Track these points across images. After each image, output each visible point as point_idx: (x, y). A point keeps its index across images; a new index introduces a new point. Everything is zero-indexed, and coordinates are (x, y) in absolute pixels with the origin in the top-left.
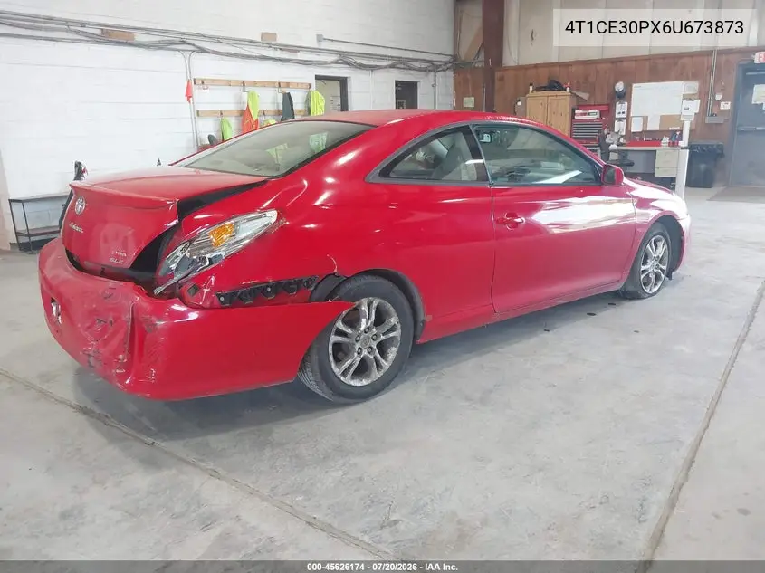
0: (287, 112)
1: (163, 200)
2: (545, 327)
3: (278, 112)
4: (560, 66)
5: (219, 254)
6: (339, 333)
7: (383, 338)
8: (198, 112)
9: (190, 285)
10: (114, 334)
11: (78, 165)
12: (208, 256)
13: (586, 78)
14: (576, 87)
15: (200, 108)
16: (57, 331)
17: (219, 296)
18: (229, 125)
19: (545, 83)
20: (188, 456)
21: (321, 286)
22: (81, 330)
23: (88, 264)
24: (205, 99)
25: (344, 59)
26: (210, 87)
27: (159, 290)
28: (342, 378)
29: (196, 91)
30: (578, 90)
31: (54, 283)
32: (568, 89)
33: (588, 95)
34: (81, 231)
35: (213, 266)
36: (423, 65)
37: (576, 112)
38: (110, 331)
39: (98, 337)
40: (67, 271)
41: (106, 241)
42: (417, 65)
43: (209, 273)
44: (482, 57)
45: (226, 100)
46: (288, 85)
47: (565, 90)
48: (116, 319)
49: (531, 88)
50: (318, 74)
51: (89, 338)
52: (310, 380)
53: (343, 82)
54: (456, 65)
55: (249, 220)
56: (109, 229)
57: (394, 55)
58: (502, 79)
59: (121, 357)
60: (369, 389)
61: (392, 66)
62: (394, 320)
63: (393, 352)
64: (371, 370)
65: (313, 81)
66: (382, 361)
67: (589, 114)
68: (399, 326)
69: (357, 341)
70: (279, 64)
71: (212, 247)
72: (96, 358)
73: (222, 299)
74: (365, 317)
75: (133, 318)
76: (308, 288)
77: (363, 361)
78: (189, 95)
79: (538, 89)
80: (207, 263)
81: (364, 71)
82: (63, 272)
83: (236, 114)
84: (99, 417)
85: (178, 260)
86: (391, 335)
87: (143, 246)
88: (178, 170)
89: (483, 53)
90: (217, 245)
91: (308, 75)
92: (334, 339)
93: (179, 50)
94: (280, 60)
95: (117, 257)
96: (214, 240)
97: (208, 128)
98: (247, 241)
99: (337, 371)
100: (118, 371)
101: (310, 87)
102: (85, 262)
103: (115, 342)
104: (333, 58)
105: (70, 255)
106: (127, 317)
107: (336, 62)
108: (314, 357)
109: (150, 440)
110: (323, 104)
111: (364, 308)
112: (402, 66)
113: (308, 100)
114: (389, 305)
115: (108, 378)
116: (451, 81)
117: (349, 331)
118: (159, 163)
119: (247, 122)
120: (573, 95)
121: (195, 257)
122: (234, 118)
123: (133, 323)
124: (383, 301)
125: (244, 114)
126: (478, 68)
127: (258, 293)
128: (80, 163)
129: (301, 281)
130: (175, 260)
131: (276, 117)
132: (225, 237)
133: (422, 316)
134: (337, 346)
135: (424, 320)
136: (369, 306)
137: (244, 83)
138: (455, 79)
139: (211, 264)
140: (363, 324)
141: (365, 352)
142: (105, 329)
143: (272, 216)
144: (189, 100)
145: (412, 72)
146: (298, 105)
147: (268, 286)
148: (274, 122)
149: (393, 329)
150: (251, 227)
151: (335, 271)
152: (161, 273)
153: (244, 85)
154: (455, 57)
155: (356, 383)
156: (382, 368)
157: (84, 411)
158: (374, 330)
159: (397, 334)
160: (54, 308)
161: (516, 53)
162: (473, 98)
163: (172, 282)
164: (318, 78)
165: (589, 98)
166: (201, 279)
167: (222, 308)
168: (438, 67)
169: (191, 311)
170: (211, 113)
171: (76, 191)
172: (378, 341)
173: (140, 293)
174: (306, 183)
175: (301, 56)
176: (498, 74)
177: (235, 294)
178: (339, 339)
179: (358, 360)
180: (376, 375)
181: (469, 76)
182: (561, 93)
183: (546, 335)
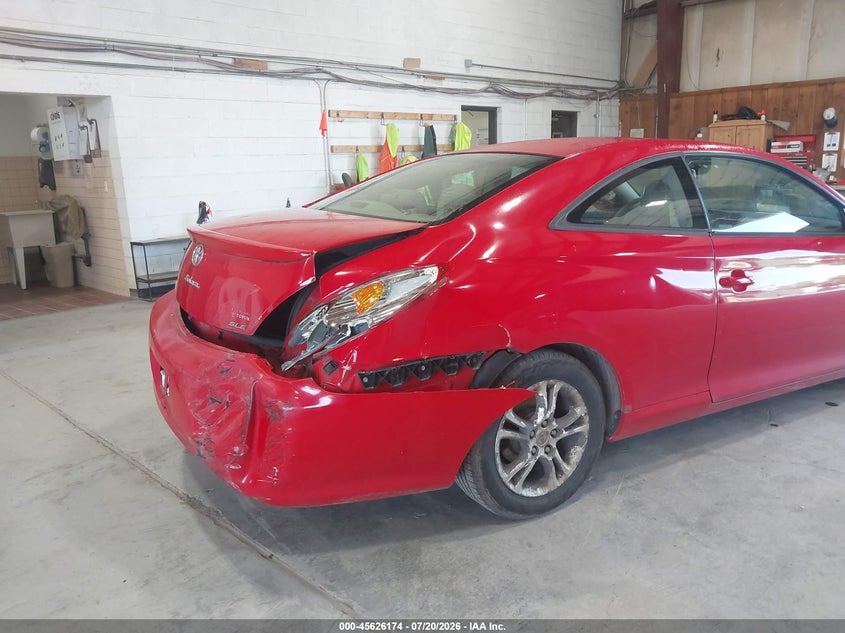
0: (428, 148)
1: (296, 250)
2: (770, 420)
3: (419, 148)
4: (752, 90)
5: (364, 321)
6: (509, 426)
7: (565, 434)
8: (332, 147)
9: (326, 361)
10: (230, 418)
11: (202, 205)
12: (350, 324)
13: (786, 103)
14: (774, 114)
15: (334, 143)
16: (165, 407)
17: (362, 376)
18: (366, 163)
19: (732, 110)
20: (314, 579)
21: (487, 365)
22: (192, 411)
23: (205, 327)
24: (339, 132)
25: (495, 87)
26: (346, 119)
27: (288, 365)
28: (511, 486)
29: (331, 124)
30: (776, 119)
31: (164, 347)
32: (763, 117)
33: (788, 124)
34: (197, 285)
35: (355, 337)
36: (585, 93)
37: (773, 144)
38: (226, 414)
39: (212, 420)
40: (180, 335)
41: (226, 299)
42: (577, 92)
43: (351, 346)
44: (655, 82)
45: (363, 134)
46: (431, 117)
47: (759, 118)
48: (234, 399)
49: (715, 116)
50: (465, 104)
51: (201, 421)
52: (468, 485)
53: (492, 113)
54: (623, 92)
55: (403, 279)
56: (230, 285)
57: (550, 82)
58: (678, 107)
59: (237, 449)
60: (545, 501)
61: (549, 94)
62: (580, 411)
63: (577, 453)
64: (548, 477)
65: (459, 113)
66: (564, 465)
67: (789, 147)
68: (587, 419)
69: (531, 438)
70: (423, 93)
71: (354, 313)
72: (206, 449)
73: (366, 380)
74: (543, 406)
75: (254, 402)
76: (472, 366)
77: (539, 465)
78: (323, 129)
79: (724, 118)
80: (349, 333)
81: (518, 101)
82: (177, 334)
83: (373, 150)
84: (208, 514)
85: (313, 328)
86: (576, 430)
87: (270, 309)
88: (314, 213)
89: (656, 77)
90: (362, 309)
91: (453, 106)
92: (502, 433)
93: (314, 79)
94: (424, 89)
95: (238, 321)
96: (359, 304)
97: (342, 166)
98: (398, 307)
99: (506, 476)
100: (232, 467)
101: (455, 119)
102: (202, 324)
103: (231, 428)
104: (483, 85)
105: (184, 315)
106: (247, 399)
107: (486, 91)
108: (477, 458)
109: (268, 552)
110: (469, 138)
111: (543, 394)
112: (560, 94)
113: (453, 133)
114: (574, 391)
115: (220, 473)
116: (616, 111)
117: (522, 424)
118: (288, 205)
119: (385, 160)
120: (769, 124)
121: (333, 325)
122: (370, 155)
123: (254, 407)
124: (567, 386)
125: (382, 150)
126: (648, 95)
127: (409, 373)
128: (204, 204)
129: (464, 358)
130: (308, 327)
131: (416, 154)
132: (372, 300)
133: (616, 406)
134: (505, 443)
135: (619, 411)
136: (548, 391)
137: (382, 115)
138: (620, 107)
139: (352, 334)
140: (541, 415)
141: (541, 453)
142: (219, 411)
143: (432, 273)
144: (323, 133)
145: (572, 101)
146: (441, 139)
147: (422, 364)
148: (413, 159)
149: (579, 422)
150: (405, 287)
151: (509, 345)
152: (291, 342)
153: (383, 117)
154: (622, 83)
155: (528, 493)
156: (562, 473)
157: (192, 503)
158: (554, 423)
159: (583, 428)
160: (163, 377)
161: (698, 75)
162: (643, 130)
163: (304, 355)
164: (464, 108)
165: (790, 128)
166: (341, 353)
167: (365, 392)
168: (602, 94)
169: (326, 395)
170: (346, 149)
171: (196, 238)
172: (558, 438)
173: (264, 368)
174: (473, 228)
175: (447, 84)
176: (673, 102)
177: (382, 374)
178: (508, 434)
179: (533, 463)
180: (555, 483)
181: (638, 104)
182: (754, 122)
183: (774, 431)
